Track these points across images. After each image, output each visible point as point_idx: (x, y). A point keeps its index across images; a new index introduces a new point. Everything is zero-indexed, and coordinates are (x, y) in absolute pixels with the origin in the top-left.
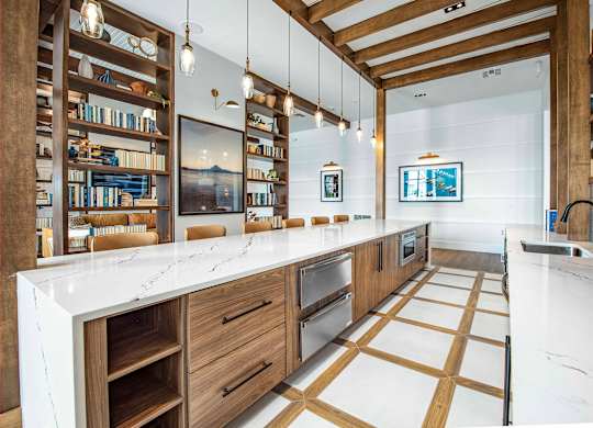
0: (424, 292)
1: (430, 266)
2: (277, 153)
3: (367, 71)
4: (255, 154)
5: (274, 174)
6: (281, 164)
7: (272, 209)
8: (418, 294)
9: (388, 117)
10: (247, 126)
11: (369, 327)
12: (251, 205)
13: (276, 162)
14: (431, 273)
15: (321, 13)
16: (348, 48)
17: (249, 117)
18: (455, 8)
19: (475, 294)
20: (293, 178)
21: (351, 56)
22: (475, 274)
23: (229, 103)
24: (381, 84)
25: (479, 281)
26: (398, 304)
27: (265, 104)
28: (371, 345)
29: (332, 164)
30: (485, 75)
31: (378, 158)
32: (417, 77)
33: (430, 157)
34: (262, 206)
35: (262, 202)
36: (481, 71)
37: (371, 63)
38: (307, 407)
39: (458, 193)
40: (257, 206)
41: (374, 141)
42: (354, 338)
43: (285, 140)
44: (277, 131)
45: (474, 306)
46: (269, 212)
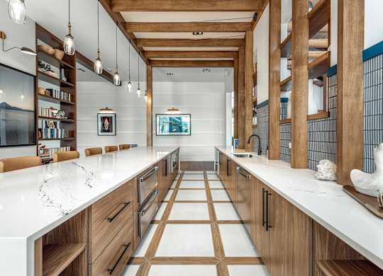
0: (183, 185)
1: (180, 172)
2: (65, 97)
3: (143, 53)
4: (45, 96)
5: (63, 113)
6: (69, 106)
7: (59, 141)
8: (180, 187)
9: (154, 83)
10: (37, 71)
11: (164, 209)
12: (41, 138)
13: (63, 103)
14: (182, 175)
15: (122, 8)
16: (133, 35)
17: (39, 64)
18: (198, 34)
19: (206, 182)
20: (80, 117)
21: (135, 41)
22: (202, 172)
23: (23, 49)
24: (149, 62)
25: (205, 175)
26: (173, 194)
27: (53, 56)
28: (170, 218)
29: (107, 109)
30: (204, 70)
31: (148, 108)
32: (172, 64)
33: (173, 110)
34: (52, 139)
35: (52, 136)
36: (202, 69)
37: (146, 49)
38: (152, 264)
39: (189, 130)
40: (47, 139)
41: (146, 97)
42: (159, 217)
43: (74, 88)
44: (64, 79)
45: (208, 188)
46: (57, 144)
